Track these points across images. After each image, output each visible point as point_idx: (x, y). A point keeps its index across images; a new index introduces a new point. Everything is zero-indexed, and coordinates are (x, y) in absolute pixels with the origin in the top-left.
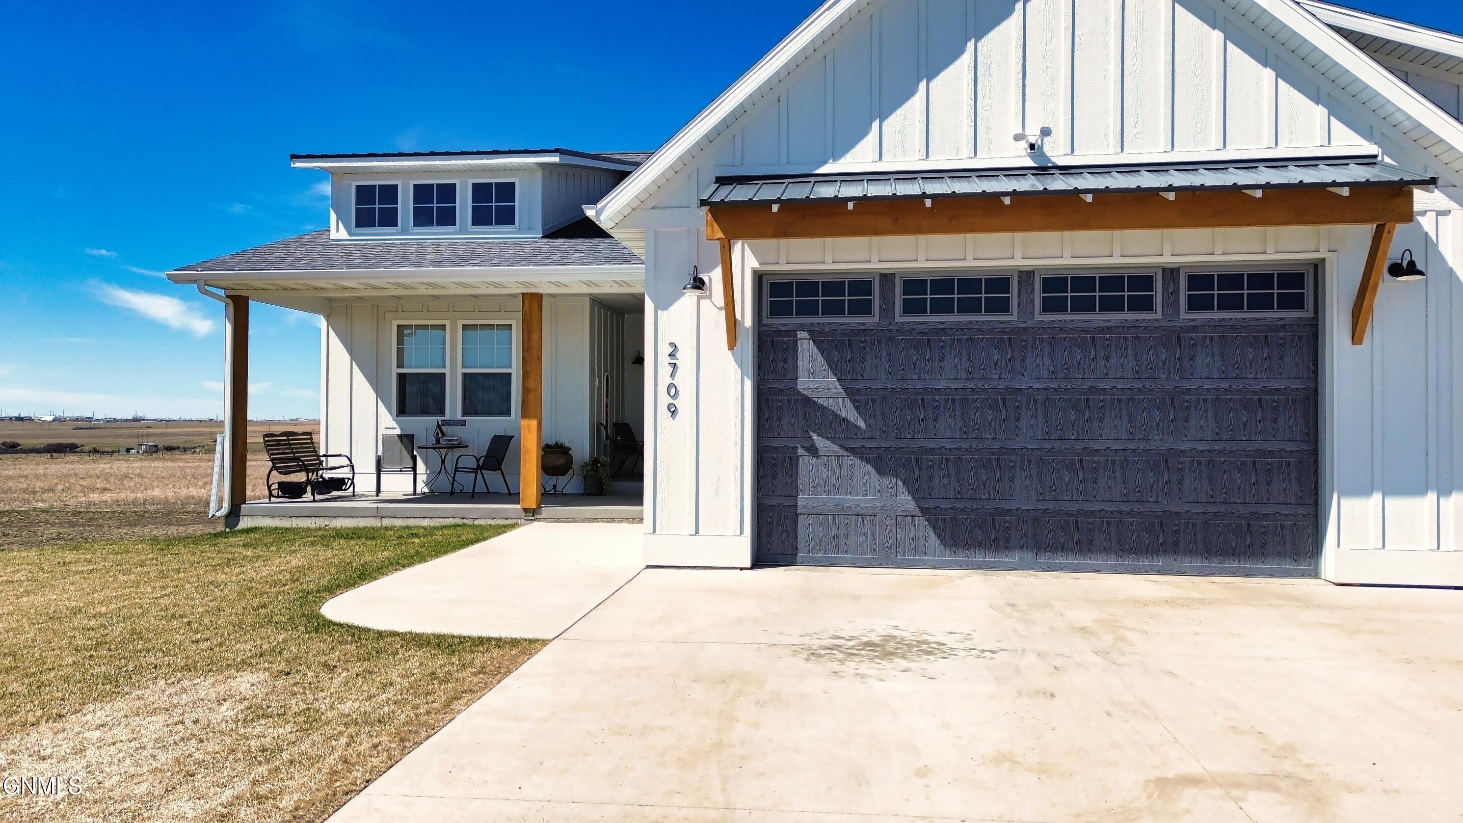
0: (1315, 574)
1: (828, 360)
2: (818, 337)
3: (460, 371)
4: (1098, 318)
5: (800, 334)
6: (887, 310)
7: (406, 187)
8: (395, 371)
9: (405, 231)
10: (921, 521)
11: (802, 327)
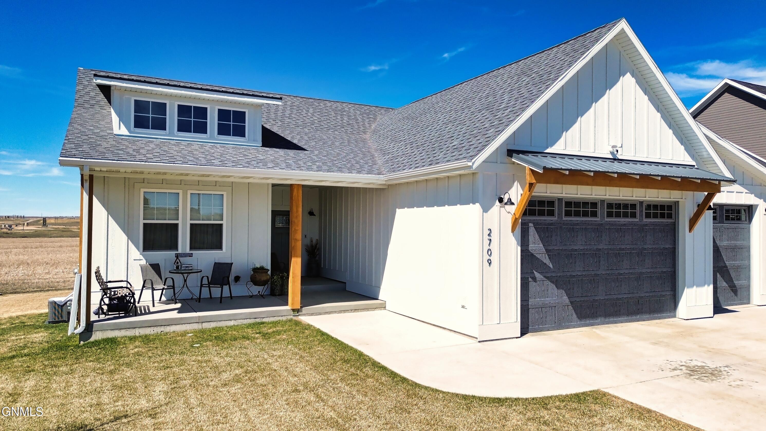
0: (675, 316)
1: (540, 236)
2: (536, 225)
3: (189, 222)
4: (622, 220)
5: (531, 225)
6: (560, 215)
7: (172, 106)
8: (142, 222)
9: (171, 134)
10: (570, 307)
11: (530, 221)
